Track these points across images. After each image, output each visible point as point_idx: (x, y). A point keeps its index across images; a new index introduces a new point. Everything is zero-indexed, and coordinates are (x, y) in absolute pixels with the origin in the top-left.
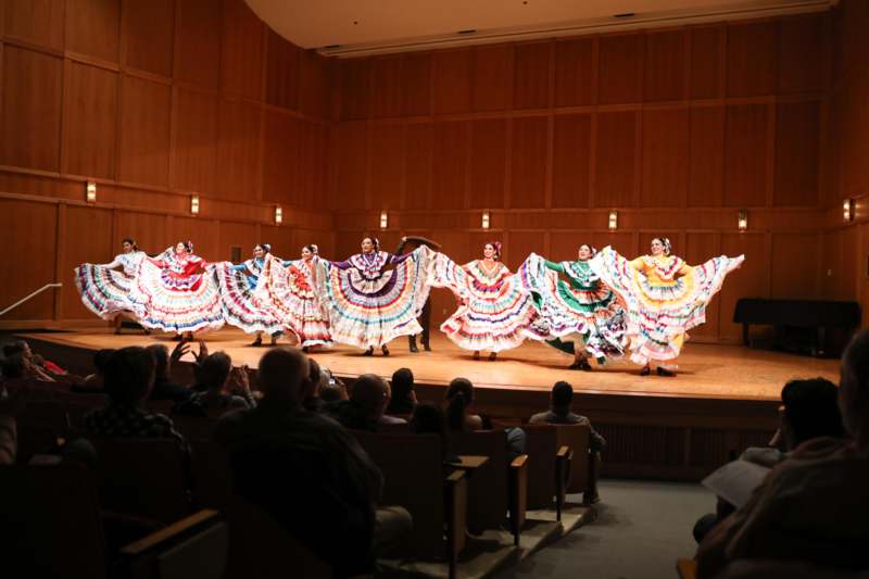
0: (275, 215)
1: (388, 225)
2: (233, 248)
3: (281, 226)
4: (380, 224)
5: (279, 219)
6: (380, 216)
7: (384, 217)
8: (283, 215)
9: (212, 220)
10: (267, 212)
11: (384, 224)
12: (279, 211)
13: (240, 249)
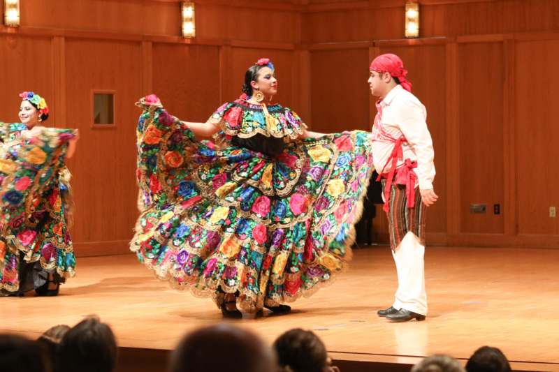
0: (179, 20)
1: (421, 29)
2: (96, 94)
3: (195, 43)
4: (403, 29)
5: (189, 29)
6: (404, 11)
7: (412, 13)
8: (198, 20)
9: (49, 38)
10: (165, 16)
11: (412, 29)
12: (188, 12)
13: (110, 96)
